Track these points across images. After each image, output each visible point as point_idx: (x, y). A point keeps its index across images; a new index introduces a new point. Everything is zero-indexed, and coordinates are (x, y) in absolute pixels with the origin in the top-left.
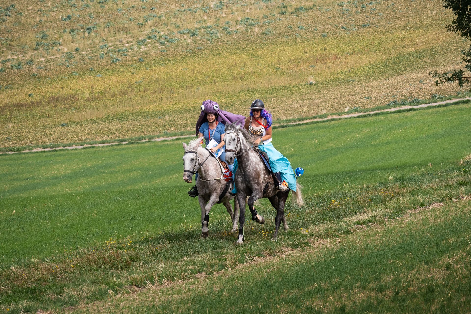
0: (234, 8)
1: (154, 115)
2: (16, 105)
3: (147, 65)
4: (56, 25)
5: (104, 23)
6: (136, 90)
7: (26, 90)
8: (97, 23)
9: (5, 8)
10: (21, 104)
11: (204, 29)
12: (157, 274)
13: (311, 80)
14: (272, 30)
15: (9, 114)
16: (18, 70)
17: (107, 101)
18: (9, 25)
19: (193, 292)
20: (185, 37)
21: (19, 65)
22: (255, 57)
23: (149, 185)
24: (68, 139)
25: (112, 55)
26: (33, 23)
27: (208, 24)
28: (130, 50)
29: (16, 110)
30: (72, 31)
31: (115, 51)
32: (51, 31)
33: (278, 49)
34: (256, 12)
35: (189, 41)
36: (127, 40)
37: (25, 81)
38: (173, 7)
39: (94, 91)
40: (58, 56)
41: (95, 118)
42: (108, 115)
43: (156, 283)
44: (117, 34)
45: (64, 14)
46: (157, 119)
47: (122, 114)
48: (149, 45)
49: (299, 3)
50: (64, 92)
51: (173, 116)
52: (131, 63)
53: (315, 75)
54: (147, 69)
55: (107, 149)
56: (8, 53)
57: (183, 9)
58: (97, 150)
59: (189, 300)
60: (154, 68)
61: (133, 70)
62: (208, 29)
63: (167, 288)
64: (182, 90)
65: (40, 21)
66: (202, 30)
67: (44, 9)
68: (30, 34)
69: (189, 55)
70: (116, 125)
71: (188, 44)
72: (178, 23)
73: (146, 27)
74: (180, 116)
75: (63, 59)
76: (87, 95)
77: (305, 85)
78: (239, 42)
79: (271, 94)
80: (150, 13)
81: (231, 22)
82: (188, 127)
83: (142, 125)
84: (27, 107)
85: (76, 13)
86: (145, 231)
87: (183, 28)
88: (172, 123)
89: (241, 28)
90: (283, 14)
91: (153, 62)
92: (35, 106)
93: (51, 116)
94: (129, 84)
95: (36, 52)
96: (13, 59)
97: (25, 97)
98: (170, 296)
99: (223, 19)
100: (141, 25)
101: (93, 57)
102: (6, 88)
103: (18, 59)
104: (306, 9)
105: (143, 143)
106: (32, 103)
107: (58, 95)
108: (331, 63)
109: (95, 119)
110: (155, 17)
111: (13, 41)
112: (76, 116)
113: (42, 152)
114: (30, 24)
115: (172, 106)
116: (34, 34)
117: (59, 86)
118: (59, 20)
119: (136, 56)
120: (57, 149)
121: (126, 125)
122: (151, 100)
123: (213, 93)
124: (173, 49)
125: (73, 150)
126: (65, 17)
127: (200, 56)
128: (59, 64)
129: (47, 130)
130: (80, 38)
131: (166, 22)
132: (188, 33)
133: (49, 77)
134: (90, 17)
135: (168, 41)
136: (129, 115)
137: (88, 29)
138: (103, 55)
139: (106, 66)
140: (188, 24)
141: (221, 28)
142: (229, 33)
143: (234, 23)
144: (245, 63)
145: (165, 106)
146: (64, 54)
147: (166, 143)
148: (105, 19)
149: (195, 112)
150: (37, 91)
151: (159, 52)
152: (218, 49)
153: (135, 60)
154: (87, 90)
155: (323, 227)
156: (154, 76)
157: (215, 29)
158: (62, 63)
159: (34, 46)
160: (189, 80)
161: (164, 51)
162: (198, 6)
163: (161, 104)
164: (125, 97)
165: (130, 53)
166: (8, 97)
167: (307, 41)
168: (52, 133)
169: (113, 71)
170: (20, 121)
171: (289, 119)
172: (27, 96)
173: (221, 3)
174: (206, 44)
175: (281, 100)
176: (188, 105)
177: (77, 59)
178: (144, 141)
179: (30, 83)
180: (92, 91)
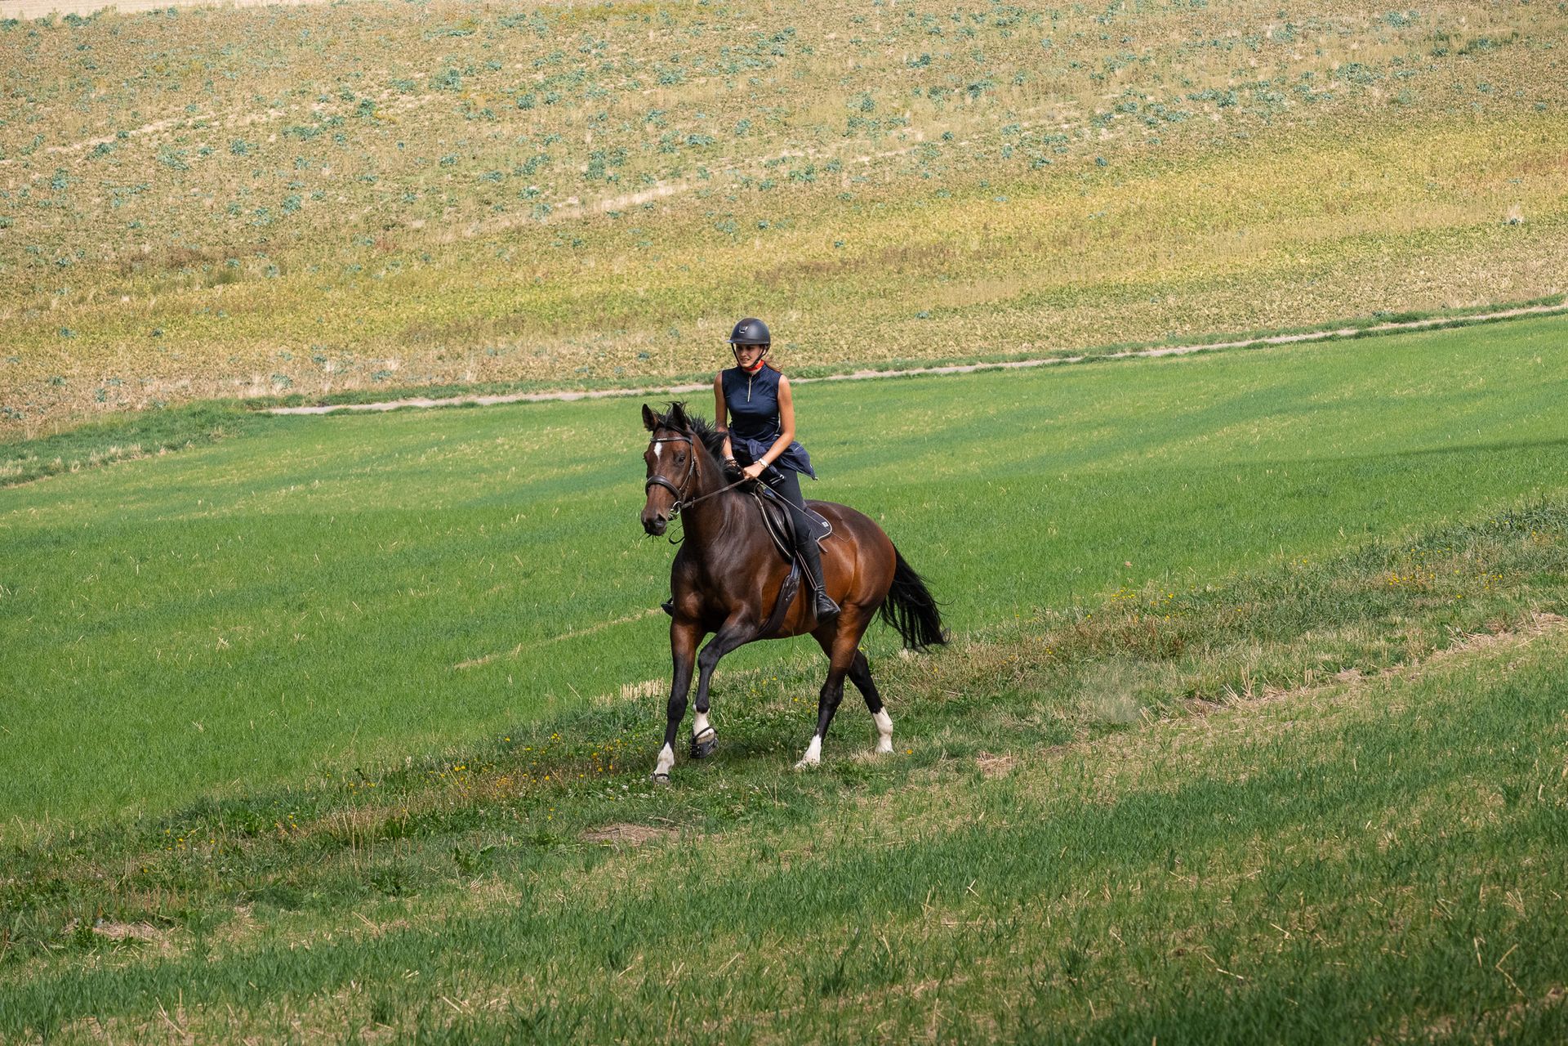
0: (1322, 40)
1: (1140, 293)
2: (805, 268)
3: (1115, 176)
4: (894, 78)
5: (1010, 75)
6: (1091, 234)
7: (828, 231)
8: (992, 73)
9: (772, 37)
10: (817, 265)
11: (1250, 89)
13: (1515, 213)
14: (1415, 94)
15: (788, 288)
16: (805, 184)
17: (1022, 260)
18: (782, 77)
20: (1206, 109)
21: (808, 173)
22: (1375, 158)
24: (935, 350)
25: (1031, 151)
26: (839, 72)
27: (1261, 78)
28: (1075, 139)
29: (804, 278)
30: (934, 91)
31: (1038, 142)
32: (882, 93)
33: (1431, 139)
34: (1375, 50)
35: (1216, 117)
36: (1065, 113)
37: (823, 211)
38: (1175, 35)
39: (991, 237)
40: (903, 152)
41: (996, 300)
42: (1027, 292)
44: (1042, 100)
45: (913, 51)
46: (1146, 303)
47: (1062, 292)
48: (1119, 127)
49: (1477, 29)
50: (919, 238)
51: (1186, 296)
52: (1076, 170)
53: (1523, 202)
54: (1116, 185)
55: (1032, 374)
56: (781, 143)
57: (1200, 41)
58: (1009, 375)
60: (1133, 182)
61: (1083, 187)
62: (1259, 90)
64: (1203, 234)
65: (857, 68)
66: (1247, 93)
67: (864, 39)
68: (833, 98)
69: (1217, 152)
71: (1214, 126)
72: (1189, 76)
73: (1111, 83)
74: (1202, 296)
75: (914, 160)
76: (974, 246)
77: (1499, 227)
78: (1336, 122)
79: (1419, 247)
80: (1118, 51)
81: (1315, 74)
82: (1223, 323)
83: (1111, 317)
84: (831, 272)
85: (941, 49)
87: (1201, 87)
88: (1185, 314)
89: (1341, 87)
90: (1440, 54)
91: (1129, 167)
92: (850, 270)
93: (891, 294)
94: (1075, 219)
95: (848, 141)
96: (793, 157)
97: (825, 249)
99: (1295, 67)
100: (1097, 79)
101: (985, 153)
102: (779, 226)
103: (806, 158)
104: (1495, 44)
105: (1118, 360)
106: (844, 263)
107: (905, 244)
108: (1559, 175)
110: (1132, 59)
111: (794, 114)
112: (950, 296)
113: (875, 379)
115: (1180, 273)
116: (843, 100)
117: (906, 224)
118: (900, 65)
119: (1090, 153)
120: (912, 372)
121: (1073, 317)
122: (1129, 258)
123: (1278, 242)
124: (1178, 136)
125: (949, 374)
126: (915, 60)
127: (1242, 155)
128: (904, 171)
129: (883, 327)
130: (952, 108)
131: (1159, 72)
132: (1214, 99)
133: (882, 201)
134: (975, 58)
135: (1164, 118)
136: (1077, 294)
137: (972, 88)
138: (1011, 149)
139: (1018, 176)
140: (1212, 78)
141: (1291, 87)
142: (1312, 100)
143: (1322, 76)
144: (1351, 172)
145: (1164, 273)
146: (916, 147)
148: (1011, 64)
149: (1238, 288)
150: (853, 234)
151: (1143, 143)
152: (1286, 138)
153: (1088, 164)
156: (1133, 200)
157: (1276, 89)
158: (912, 169)
159: (844, 128)
160: (1219, 209)
161: (1155, 141)
162: (1235, 34)
163: (1154, 267)
164: (1066, 250)
165: (1075, 145)
166: (783, 247)
167: (1500, 120)
168: (896, 334)
169: (1034, 187)
170: (815, 304)
171: (1470, 305)
172: (831, 245)
173: (1289, 27)
174: (1258, 125)
175: (1444, 261)
176: (1220, 271)
177: (947, 160)
178: (1120, 355)
179: (836, 215)
180: (987, 235)
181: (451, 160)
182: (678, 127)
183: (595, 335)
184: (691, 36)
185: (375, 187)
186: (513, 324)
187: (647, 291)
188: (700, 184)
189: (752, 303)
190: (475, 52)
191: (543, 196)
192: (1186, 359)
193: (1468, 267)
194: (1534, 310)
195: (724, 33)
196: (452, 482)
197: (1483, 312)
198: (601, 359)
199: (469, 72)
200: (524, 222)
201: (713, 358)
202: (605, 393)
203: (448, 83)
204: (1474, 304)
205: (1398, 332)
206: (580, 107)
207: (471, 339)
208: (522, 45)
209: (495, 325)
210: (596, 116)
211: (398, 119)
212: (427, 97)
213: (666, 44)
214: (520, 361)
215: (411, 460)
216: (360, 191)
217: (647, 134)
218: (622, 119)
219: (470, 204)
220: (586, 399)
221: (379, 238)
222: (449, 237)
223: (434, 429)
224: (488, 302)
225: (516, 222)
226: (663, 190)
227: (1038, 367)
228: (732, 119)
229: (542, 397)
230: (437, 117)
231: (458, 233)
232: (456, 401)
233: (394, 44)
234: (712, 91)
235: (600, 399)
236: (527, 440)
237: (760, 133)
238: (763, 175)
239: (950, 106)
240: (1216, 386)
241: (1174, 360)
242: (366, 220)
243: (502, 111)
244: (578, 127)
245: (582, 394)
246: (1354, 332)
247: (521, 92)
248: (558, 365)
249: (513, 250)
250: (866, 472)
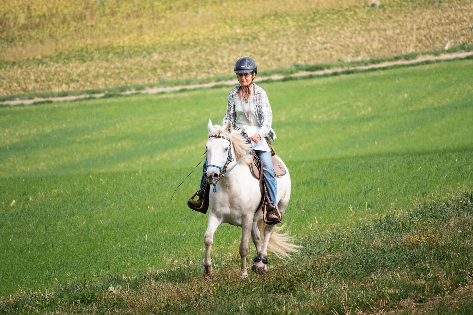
17: (54, 29)
24: (5, 89)
42: (59, 51)
46: (139, 59)
47: (82, 51)
51: (165, 53)
70: (77, 67)
76: (22, 20)
77: (364, 8)
83: (118, 67)
94: (86, 3)
109: (40, 57)
136: (92, 52)
154: (21, 11)
176: (185, 37)
178: (128, 92)
180: (30, 13)
192: (172, 96)
194: (399, 62)
197: (366, 64)
204: (359, 59)
205: (311, 77)
227: (76, 100)
241: (164, 96)
246: (281, 77)
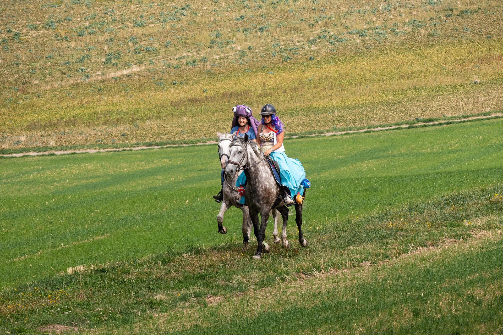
0: (402, 10)
1: (324, 111)
2: (190, 100)
3: (317, 64)
4: (230, 25)
5: (276, 23)
6: (306, 87)
7: (201, 85)
8: (269, 23)
9: (181, 8)
10: (196, 99)
11: (372, 29)
12: (324, 263)
13: (476, 79)
14: (438, 31)
15: (184, 108)
16: (192, 66)
17: (278, 97)
18: (184, 24)
19: (358, 279)
20: (354, 37)
21: (194, 62)
22: (422, 57)
23: (318, 178)
25: (283, 54)
26: (207, 22)
27: (377, 25)
28: (301, 49)
29: (190, 104)
30: (245, 30)
31: (287, 50)
32: (225, 31)
33: (444, 50)
34: (423, 14)
35: (358, 41)
36: (298, 39)
37: (199, 78)
38: (343, 8)
39: (266, 88)
40: (232, 54)
42: (280, 110)
43: (323, 271)
44: (288, 34)
45: (237, 14)
46: (326, 115)
47: (293, 110)
48: (319, 45)
49: (464, 6)
50: (237, 88)
51: (343, 112)
52: (301, 61)
53: (480, 75)
54: (317, 67)
56: (183, 50)
57: (353, 10)
59: (354, 287)
60: (324, 66)
61: (304, 68)
62: (376, 30)
63: (333, 276)
64: (351, 87)
65: (215, 21)
66: (371, 31)
67: (218, 9)
68: (205, 33)
69: (358, 54)
70: (287, 120)
71: (357, 44)
72: (348, 24)
73: (317, 27)
74: (349, 112)
75: (236, 57)
76: (259, 92)
77: (470, 84)
78: (407, 43)
79: (438, 92)
80: (320, 14)
81: (399, 24)
82: (356, 122)
83: (312, 120)
84: (201, 102)
85: (249, 13)
86: (313, 221)
87: (352, 29)
88: (341, 119)
89: (408, 29)
90: (449, 16)
91: (323, 60)
92: (209, 101)
93: (225, 110)
94: (300, 81)
95: (210, 50)
96: (188, 56)
97: (199, 92)
98: (336, 283)
99: (391, 21)
100: (311, 25)
101: (265, 55)
102: (181, 83)
103: (193, 56)
104: (471, 12)
105: (313, 137)
106: (207, 98)
107: (231, 90)
108: (495, 64)
110: (325, 18)
111: (189, 39)
113: (215, 144)
114: (205, 23)
115: (341, 102)
116: (209, 33)
117: (232, 83)
118: (232, 19)
119: (307, 55)
121: (297, 120)
122: (321, 97)
123: (381, 90)
124: (343, 48)
126: (238, 17)
127: (368, 56)
128: (232, 61)
130: (252, 37)
131: (336, 23)
132: (358, 33)
133: (223, 73)
134: (262, 17)
135: (337, 41)
136: (299, 111)
137: (260, 29)
138: (275, 53)
139: (278, 64)
140: (357, 25)
141: (389, 29)
142: (397, 34)
143: (401, 24)
144: (412, 63)
145: (334, 103)
146: (238, 52)
147: (335, 137)
148: (277, 20)
149: (364, 108)
150: (211, 87)
151: (329, 51)
152: (386, 49)
153: (306, 59)
154: (260, 86)
155: (485, 219)
156: (324, 73)
157: (383, 29)
158: (235, 61)
159: (209, 45)
160: (358, 78)
161: (334, 50)
162: (367, 8)
163: (331, 100)
164: (296, 93)
165: (301, 52)
166: (183, 92)
167: (472, 42)
168: (225, 127)
169: (285, 68)
170: (194, 115)
171: (454, 116)
172: (202, 91)
173: (389, 5)
174: (375, 44)
175: (447, 98)
176: (357, 102)
177: (250, 57)
179: (204, 79)
180: (265, 87)
181: (50, 57)
182: (142, 43)
183: (105, 127)
184: (148, 8)
185: (20, 67)
186: (72, 122)
187: (127, 109)
188: (150, 67)
189: (169, 114)
190: (61, 13)
191: (87, 71)
192: (340, 137)
193: (456, 100)
195: (162, 7)
196: (42, 186)
197: (460, 118)
198: (106, 136)
199: (59, 22)
200: (79, 81)
201: (151, 136)
202: (107, 150)
203: (50, 26)
204: (457, 115)
205: (425, 126)
206: (103, 35)
207: (55, 128)
208: (81, 11)
209: (65, 122)
210: (109, 39)
211: (29, 40)
212: (42, 32)
213: (138, 10)
214: (74, 137)
215: (27, 177)
216: (13, 69)
217: (129, 46)
218: (120, 41)
219: (57, 74)
220: (99, 152)
221: (20, 88)
222: (49, 87)
223: (37, 164)
224: (63, 113)
225: (76, 81)
226: (135, 69)
228: (164, 40)
229: (81, 151)
230: (45, 40)
231: (52, 86)
232: (47, 153)
233: (29, 11)
234: (156, 29)
235: (104, 152)
236: (74, 169)
237: (175, 46)
238: (175, 63)
239: (252, 36)
240: (351, 148)
242: (16, 80)
243: (72, 37)
244: (102, 44)
245: (97, 150)
246: (408, 126)
247: (79, 30)
248: (89, 139)
249: (74, 93)
250: (208, 182)
